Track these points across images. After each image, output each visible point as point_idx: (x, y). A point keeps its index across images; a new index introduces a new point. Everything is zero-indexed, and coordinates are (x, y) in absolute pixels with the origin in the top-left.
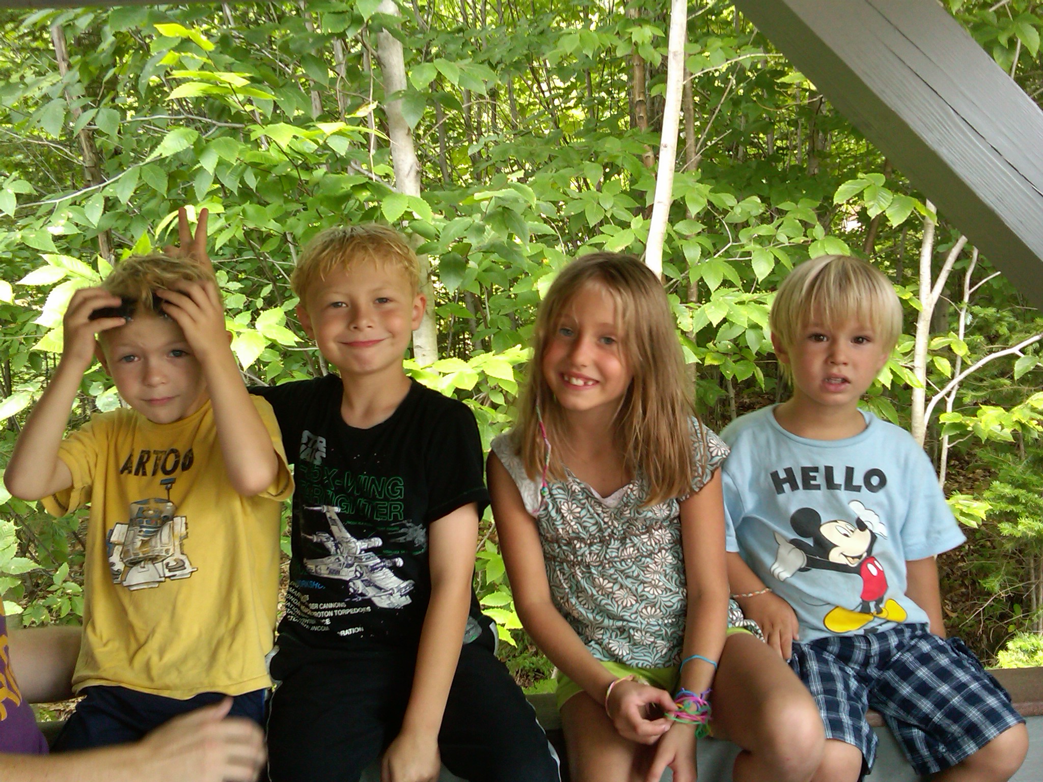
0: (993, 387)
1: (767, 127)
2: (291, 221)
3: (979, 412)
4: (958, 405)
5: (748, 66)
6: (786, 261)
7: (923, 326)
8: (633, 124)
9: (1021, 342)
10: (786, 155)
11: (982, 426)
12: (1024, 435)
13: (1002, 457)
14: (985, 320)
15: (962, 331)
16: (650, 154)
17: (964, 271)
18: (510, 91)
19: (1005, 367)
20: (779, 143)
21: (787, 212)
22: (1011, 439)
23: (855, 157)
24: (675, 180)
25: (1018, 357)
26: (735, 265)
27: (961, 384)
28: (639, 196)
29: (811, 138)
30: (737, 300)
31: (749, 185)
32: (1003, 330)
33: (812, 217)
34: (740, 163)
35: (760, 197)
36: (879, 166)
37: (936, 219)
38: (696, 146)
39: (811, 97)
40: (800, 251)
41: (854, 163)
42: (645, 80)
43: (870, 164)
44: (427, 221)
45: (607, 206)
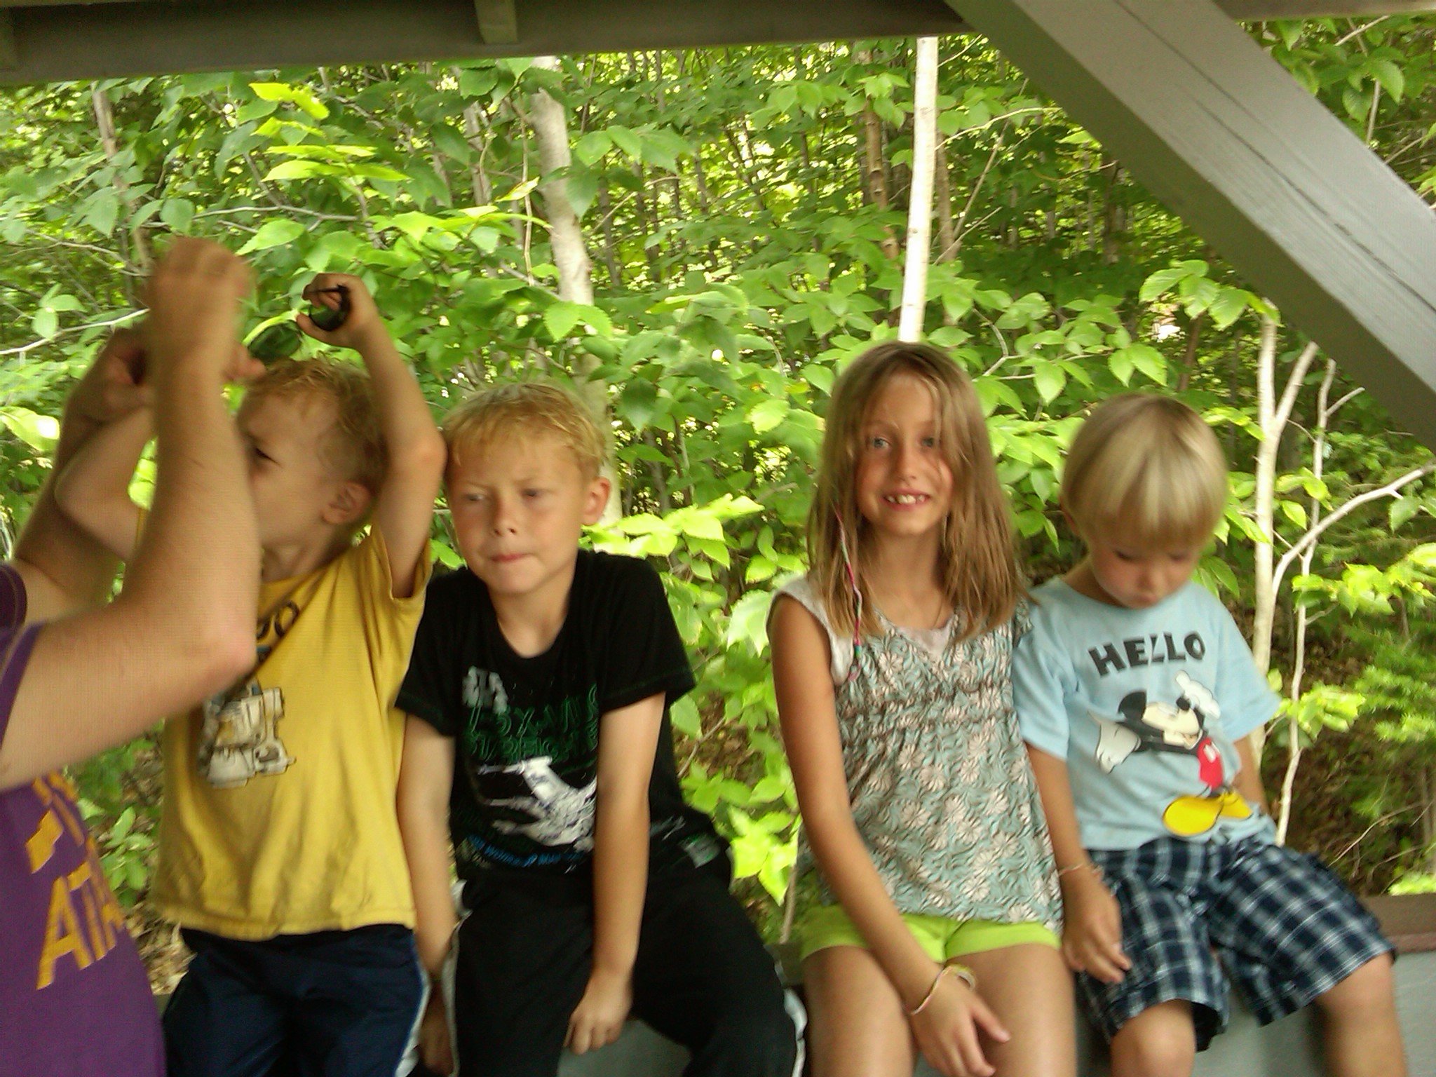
0: (1363, 541)
1: (1047, 201)
2: (423, 340)
3: (1345, 575)
4: (1318, 566)
5: (1020, 122)
6: (1081, 376)
7: (1266, 461)
8: (866, 200)
9: (1397, 478)
10: (1073, 238)
11: (1349, 592)
12: (1407, 604)
13: (1378, 635)
14: (1349, 451)
15: (1318, 465)
16: (892, 241)
17: (1318, 386)
18: (697, 163)
19: (1377, 512)
20: (1063, 222)
21: (1079, 312)
22: (1388, 609)
23: (1164, 238)
24: (930, 275)
25: (1393, 499)
26: (1012, 384)
27: (1321, 539)
28: (882, 296)
29: (1106, 214)
30: (1018, 430)
31: (1025, 278)
32: (1373, 464)
33: (1112, 319)
34: (1012, 250)
35: (1042, 293)
36: (1200, 250)
37: (1277, 317)
38: (954, 229)
39: (1106, 160)
40: (1098, 363)
41: (1166, 246)
42: (881, 145)
43: (1187, 247)
44: (604, 338)
45: (839, 310)
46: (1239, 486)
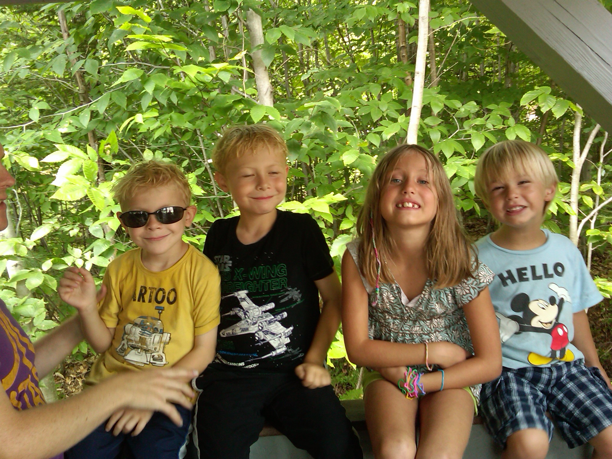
1: (480, 60)
2: (198, 122)
3: (610, 229)
4: (598, 225)
5: (467, 24)
6: (492, 139)
7: (576, 178)
8: (399, 60)
10: (492, 76)
15: (599, 180)
16: (409, 77)
17: (600, 144)
18: (326, 43)
20: (487, 69)
21: (492, 110)
23: (532, 76)
24: (424, 93)
26: (462, 142)
27: (599, 212)
28: (404, 102)
29: (506, 66)
30: (463, 163)
31: (469, 95)
33: (508, 113)
34: (464, 81)
35: (476, 101)
36: (548, 82)
37: (582, 113)
38: (437, 72)
39: (506, 42)
40: (501, 133)
41: (533, 80)
42: (405, 34)
43: (542, 80)
44: (277, 121)
45: (384, 109)
46: (563, 188)
